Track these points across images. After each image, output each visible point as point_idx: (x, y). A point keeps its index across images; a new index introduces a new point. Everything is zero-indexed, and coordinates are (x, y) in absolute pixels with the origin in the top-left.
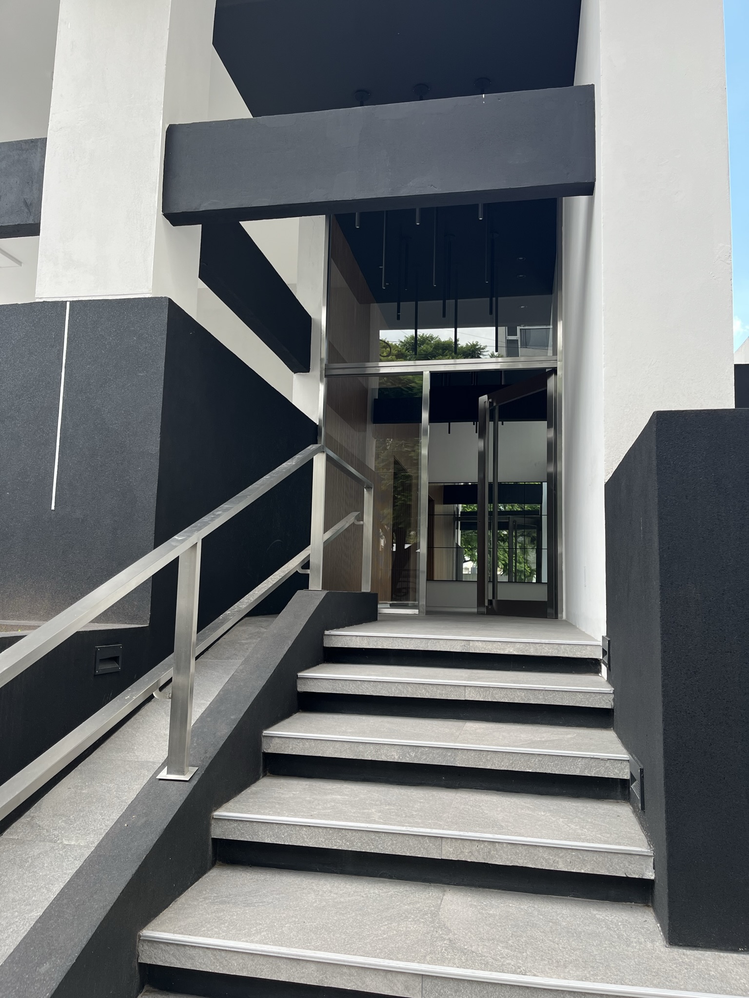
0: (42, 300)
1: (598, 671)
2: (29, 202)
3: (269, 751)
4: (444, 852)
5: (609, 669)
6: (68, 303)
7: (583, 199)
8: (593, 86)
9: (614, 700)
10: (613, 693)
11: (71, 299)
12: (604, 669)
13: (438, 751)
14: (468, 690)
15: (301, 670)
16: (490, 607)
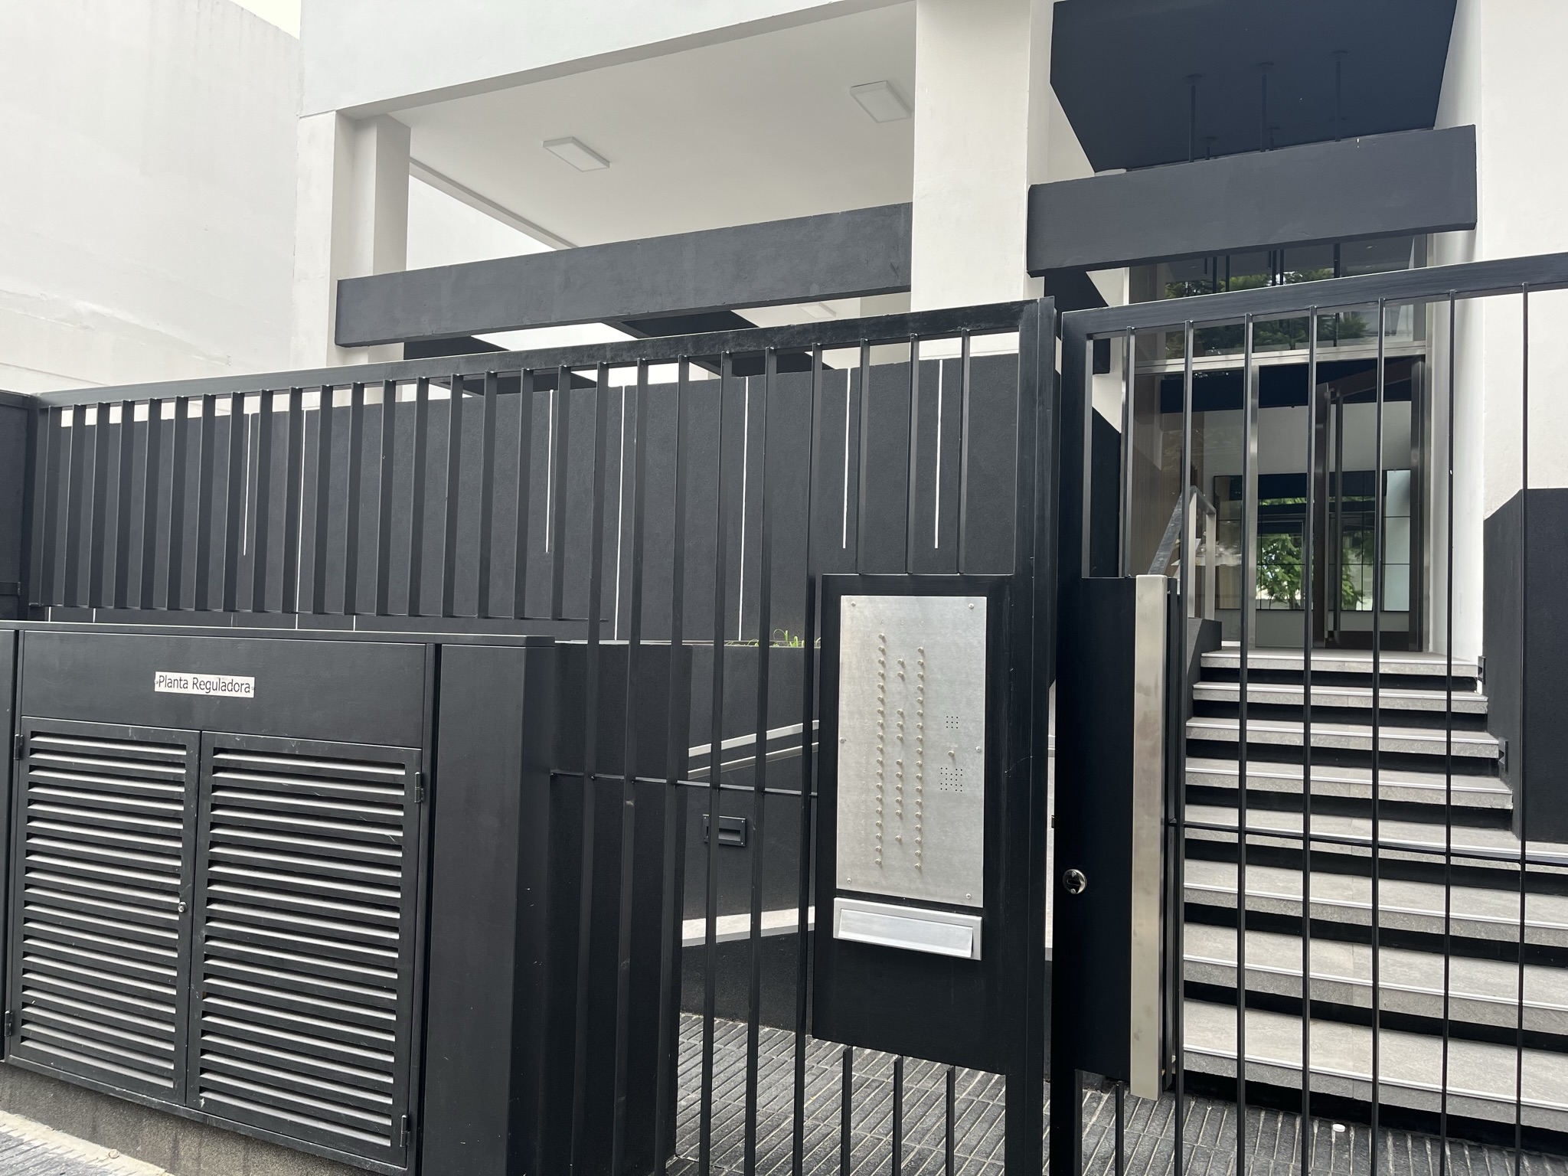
1: (1473, 688)
2: (896, 266)
3: (1190, 737)
4: (1352, 793)
5: (1484, 683)
6: (941, 362)
8: (1474, 126)
9: (1488, 707)
10: (1488, 701)
12: (1480, 684)
13: (1334, 737)
14: (1350, 699)
15: (1196, 683)
16: (1330, 640)
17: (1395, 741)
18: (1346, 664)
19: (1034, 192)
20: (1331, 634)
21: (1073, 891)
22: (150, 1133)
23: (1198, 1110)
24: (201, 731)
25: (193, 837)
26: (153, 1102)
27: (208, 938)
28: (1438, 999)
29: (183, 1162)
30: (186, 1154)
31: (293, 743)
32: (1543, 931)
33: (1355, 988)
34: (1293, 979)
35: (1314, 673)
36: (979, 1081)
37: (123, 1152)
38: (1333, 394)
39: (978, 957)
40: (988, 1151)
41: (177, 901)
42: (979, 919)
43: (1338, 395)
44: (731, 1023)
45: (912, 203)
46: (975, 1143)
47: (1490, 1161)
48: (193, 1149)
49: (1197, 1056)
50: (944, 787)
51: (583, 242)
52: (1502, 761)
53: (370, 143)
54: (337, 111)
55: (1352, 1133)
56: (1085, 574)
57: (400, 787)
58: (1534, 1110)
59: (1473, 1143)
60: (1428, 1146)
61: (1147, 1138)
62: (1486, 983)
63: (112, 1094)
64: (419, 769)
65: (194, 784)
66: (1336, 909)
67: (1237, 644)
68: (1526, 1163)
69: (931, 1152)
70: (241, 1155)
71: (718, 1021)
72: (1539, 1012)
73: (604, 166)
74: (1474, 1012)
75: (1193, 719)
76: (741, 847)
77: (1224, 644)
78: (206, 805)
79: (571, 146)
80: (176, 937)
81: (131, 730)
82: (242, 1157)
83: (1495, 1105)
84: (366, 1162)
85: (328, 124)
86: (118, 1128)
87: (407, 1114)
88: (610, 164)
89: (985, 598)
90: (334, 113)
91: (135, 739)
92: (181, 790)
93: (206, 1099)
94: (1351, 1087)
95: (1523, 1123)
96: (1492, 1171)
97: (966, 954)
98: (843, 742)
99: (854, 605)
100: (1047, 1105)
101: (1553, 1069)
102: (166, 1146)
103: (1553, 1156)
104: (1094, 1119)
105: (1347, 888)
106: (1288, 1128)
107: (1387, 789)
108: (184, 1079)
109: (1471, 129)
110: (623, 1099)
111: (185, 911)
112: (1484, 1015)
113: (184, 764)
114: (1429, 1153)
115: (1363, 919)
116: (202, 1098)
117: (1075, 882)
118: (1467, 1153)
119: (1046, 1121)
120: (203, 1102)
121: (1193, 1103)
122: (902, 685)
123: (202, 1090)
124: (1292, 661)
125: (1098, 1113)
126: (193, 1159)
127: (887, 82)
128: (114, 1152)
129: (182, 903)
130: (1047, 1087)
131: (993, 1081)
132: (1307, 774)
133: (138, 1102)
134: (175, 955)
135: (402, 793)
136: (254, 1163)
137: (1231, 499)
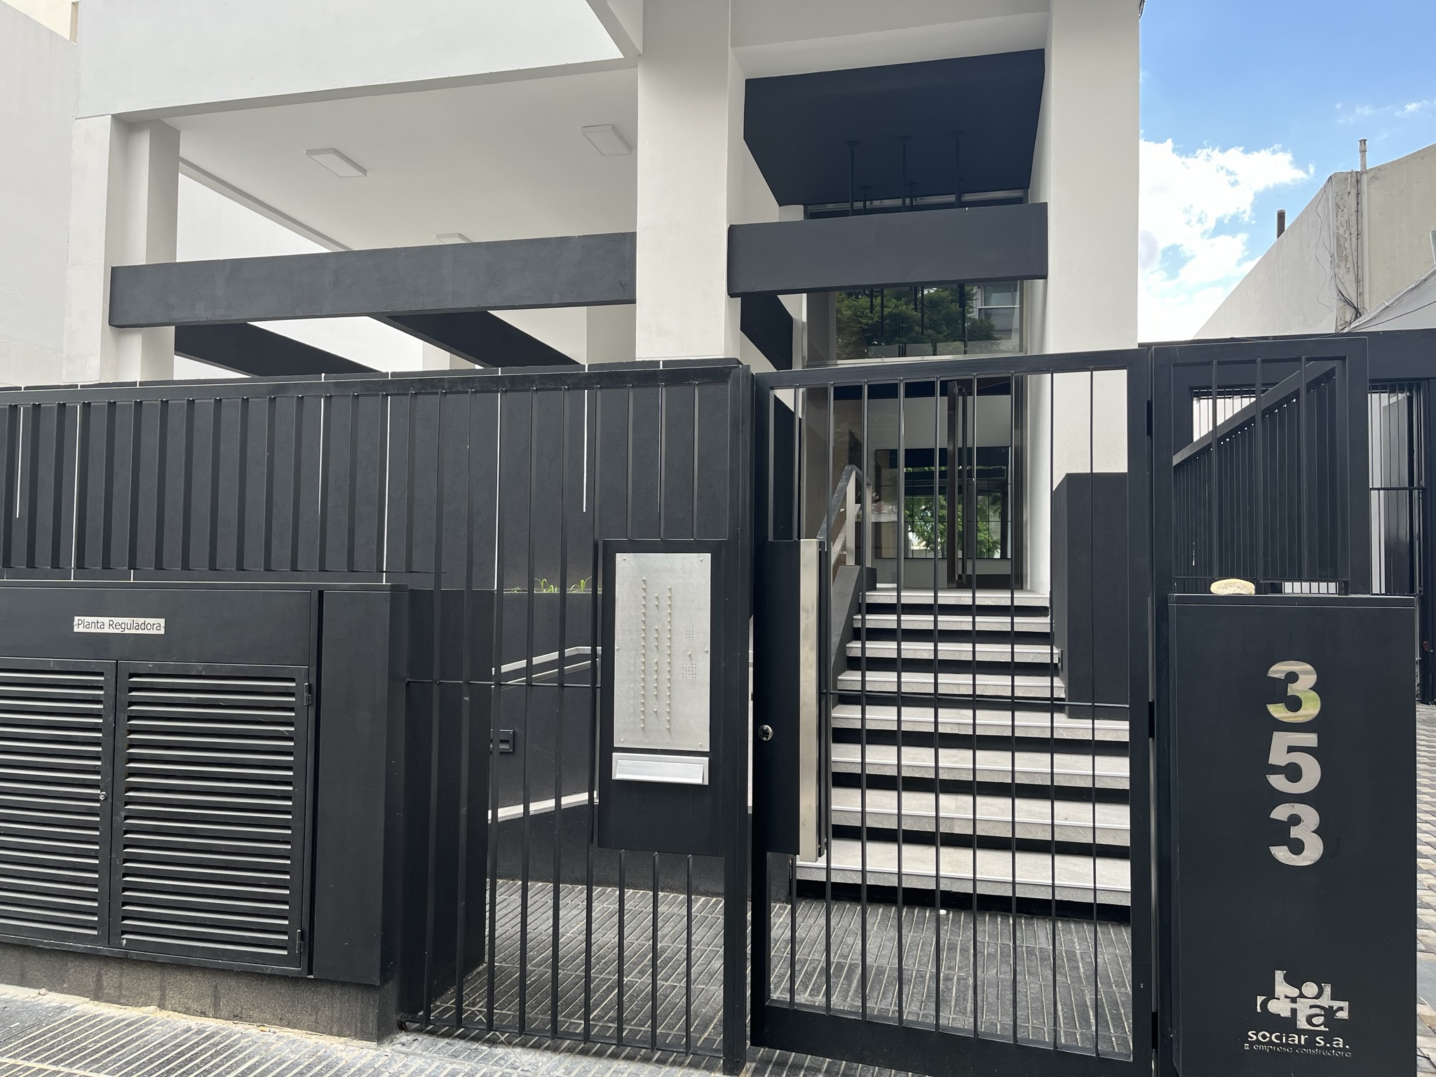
0: (641, 360)
1: (1045, 613)
2: (624, 283)
3: (851, 655)
4: (959, 691)
5: (1052, 612)
6: (661, 363)
7: (1041, 281)
8: (1046, 203)
9: (1052, 627)
10: (1052, 623)
11: (664, 359)
12: (1049, 612)
13: (950, 652)
16: (960, 581)
17: (991, 654)
18: (962, 599)
19: (732, 231)
20: (960, 577)
21: (765, 739)
22: (75, 972)
23: (851, 909)
24: (117, 661)
25: (112, 742)
26: (79, 947)
27: (126, 818)
28: (1008, 824)
29: (106, 991)
30: (108, 984)
31: (199, 667)
32: (1078, 777)
33: (955, 821)
34: (915, 818)
35: (941, 606)
36: (701, 904)
37: (50, 990)
38: (960, 390)
39: (706, 783)
40: (709, 943)
41: (99, 792)
42: (707, 758)
43: (964, 391)
44: (511, 882)
45: (636, 233)
46: (700, 939)
47: (1037, 926)
48: (115, 980)
49: (851, 872)
50: (684, 675)
51: (357, 247)
52: (1060, 665)
53: (143, 145)
54: (113, 115)
55: (951, 915)
56: (771, 538)
57: (292, 695)
58: (1063, 889)
59: (1027, 916)
60: (999, 919)
61: (816, 927)
62: (1040, 813)
63: (40, 946)
64: (307, 681)
65: (112, 702)
66: (946, 770)
67: (895, 585)
68: (1060, 925)
69: (669, 947)
70: (158, 979)
71: (501, 882)
72: (1071, 828)
73: (361, 174)
74: (1030, 831)
75: (854, 642)
76: (510, 753)
77: (878, 585)
78: (122, 717)
79: (333, 157)
80: (98, 819)
81: (52, 662)
82: (158, 980)
83: (1040, 887)
84: (267, 968)
85: (103, 127)
86: (45, 972)
87: (301, 929)
88: (368, 173)
89: (710, 554)
90: (110, 116)
91: (56, 669)
92: (101, 706)
93: (126, 939)
94: (949, 883)
95: (1056, 898)
96: (1038, 930)
97: (699, 781)
98: (618, 650)
99: (625, 560)
100: (749, 914)
101: (1079, 865)
102: (91, 981)
103: (1076, 920)
104: (781, 920)
105: (955, 756)
106: (910, 915)
107: (984, 687)
108: (107, 927)
109: (1046, 204)
110: (463, 903)
111: (106, 798)
112: (1037, 833)
113: (102, 687)
114: (999, 923)
115: (963, 776)
116: (123, 939)
117: (766, 733)
118: (1023, 921)
119: (749, 923)
120: (124, 942)
121: (848, 906)
122: (657, 611)
123: (124, 933)
124: (925, 597)
125: (784, 916)
126: (115, 987)
127: (613, 126)
128: (43, 991)
129: (103, 793)
130: (749, 904)
131: (711, 904)
132: (936, 678)
133: (65, 949)
134: (98, 833)
135: (293, 699)
136: (169, 983)
137: (891, 467)
